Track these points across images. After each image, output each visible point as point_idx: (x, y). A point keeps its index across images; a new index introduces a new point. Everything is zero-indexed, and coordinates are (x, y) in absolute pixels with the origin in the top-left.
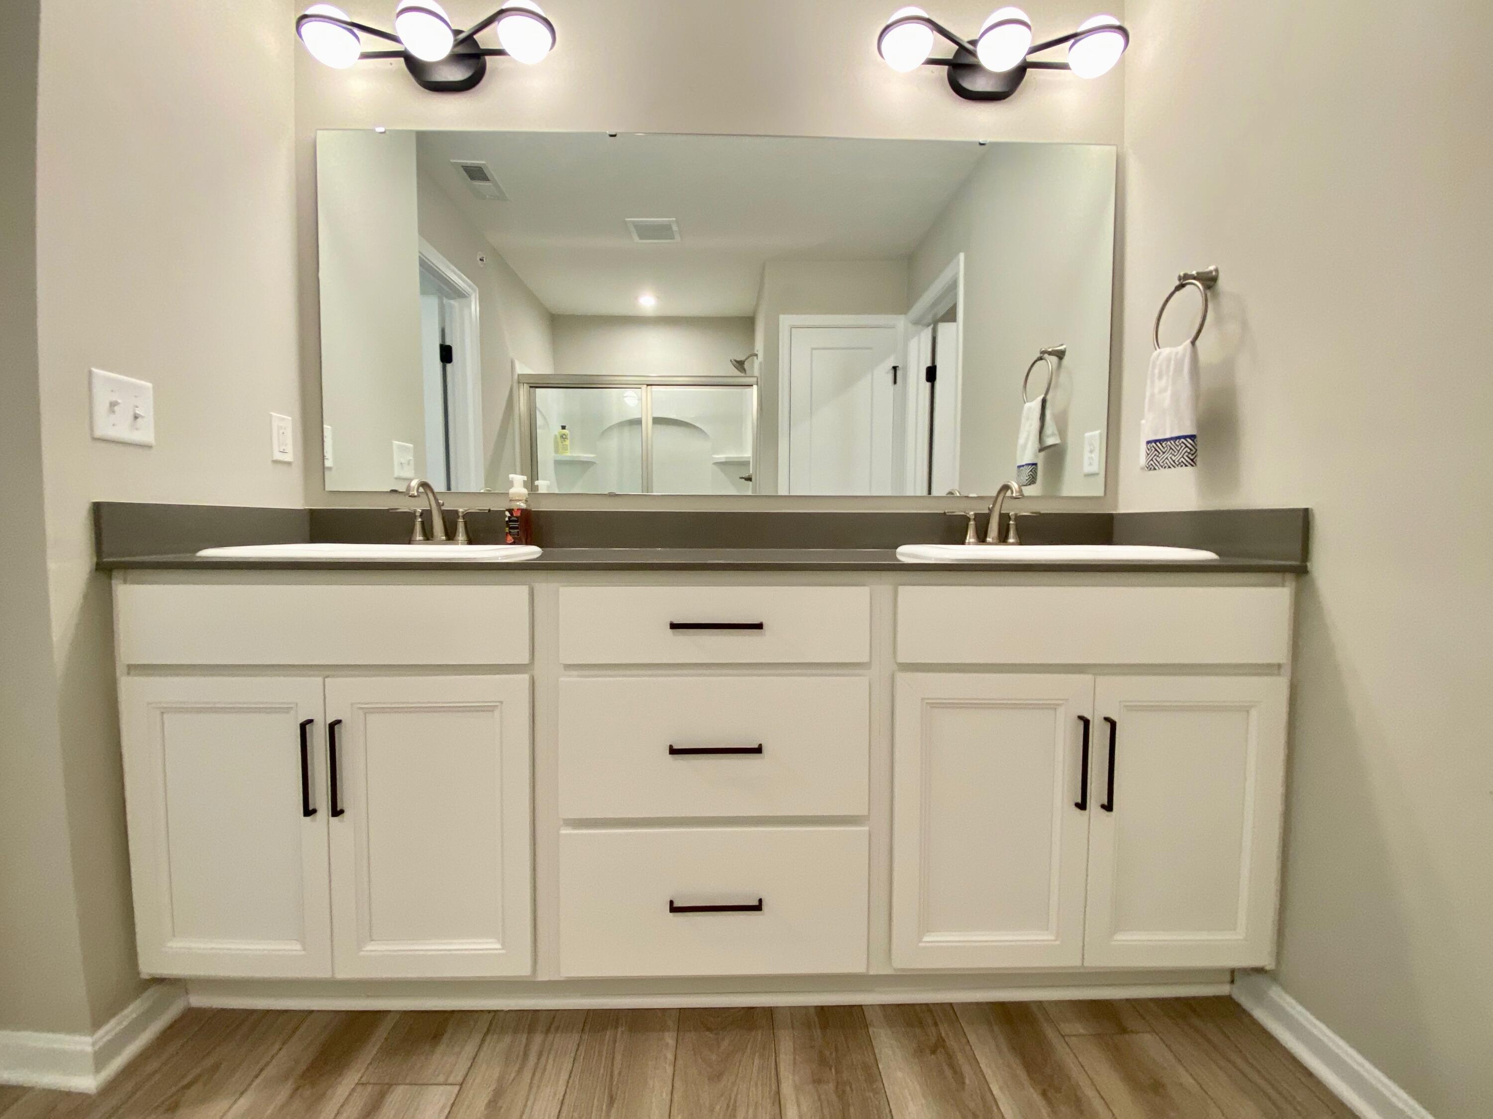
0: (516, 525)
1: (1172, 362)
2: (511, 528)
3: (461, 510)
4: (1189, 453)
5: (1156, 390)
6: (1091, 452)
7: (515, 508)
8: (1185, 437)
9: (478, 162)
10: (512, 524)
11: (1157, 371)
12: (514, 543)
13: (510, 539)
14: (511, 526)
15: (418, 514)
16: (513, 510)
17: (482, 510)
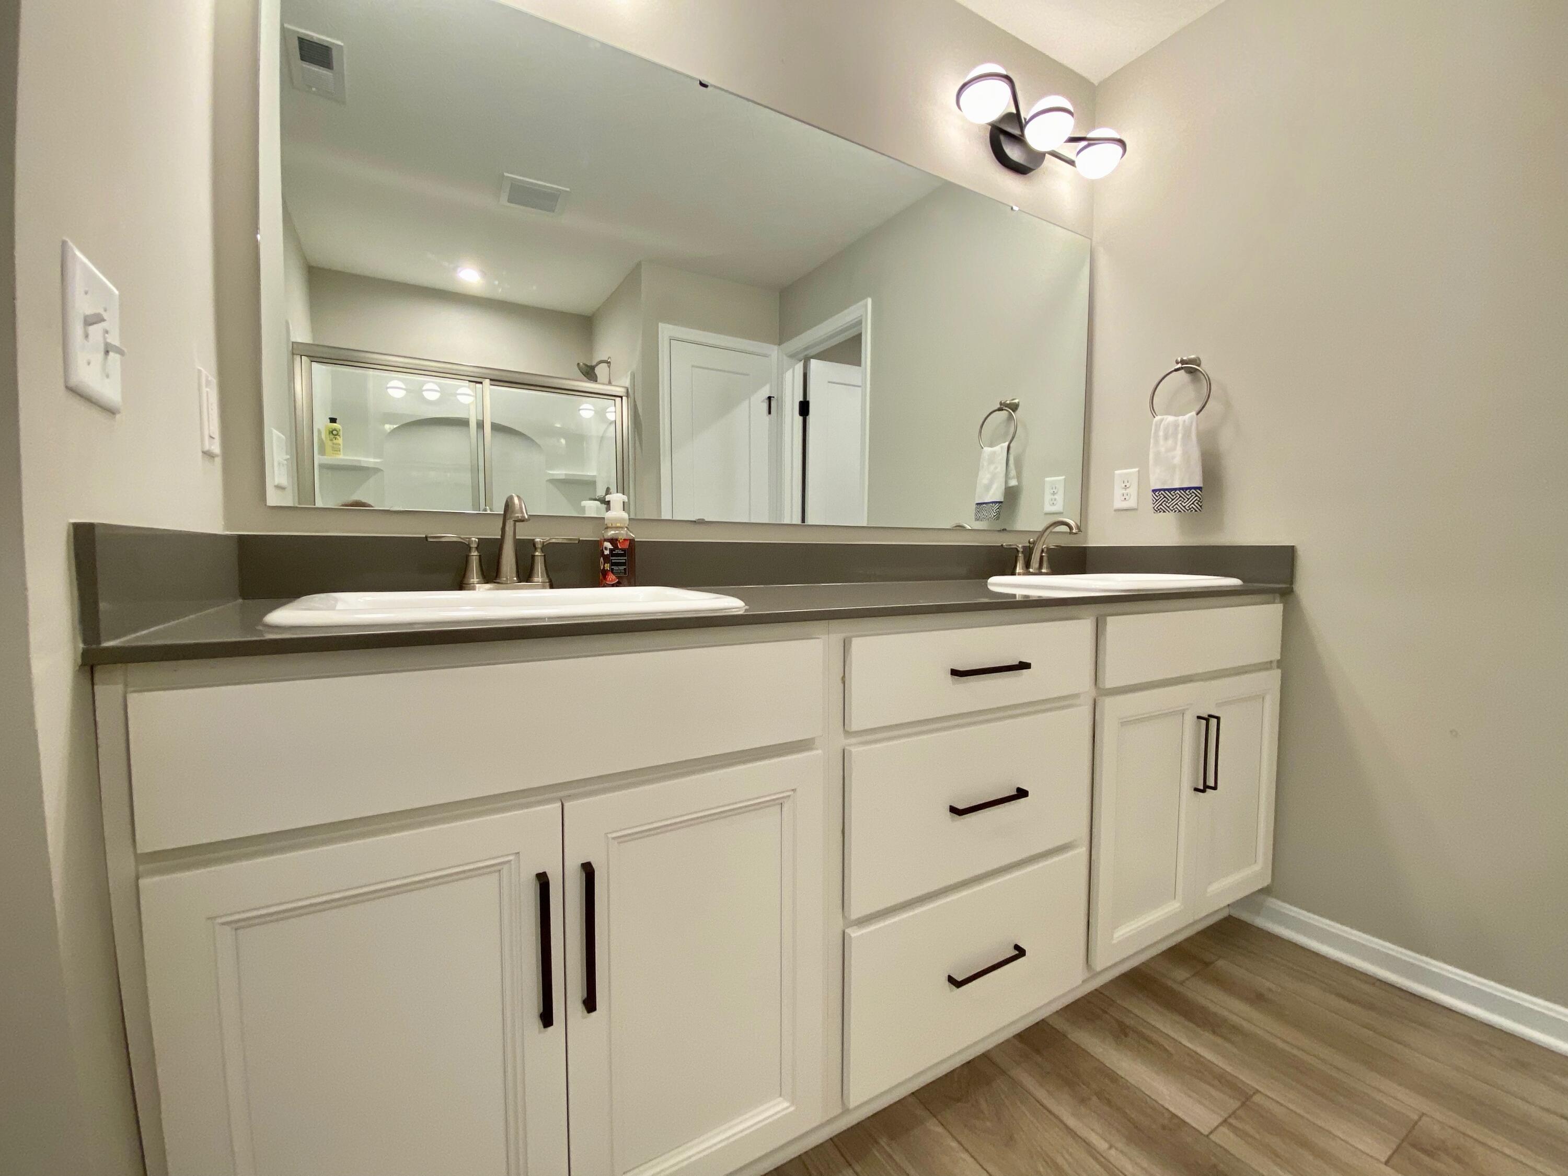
0: (622, 560)
1: (1180, 428)
2: (613, 564)
3: (538, 540)
4: (1199, 501)
5: (1163, 450)
6: (1054, 494)
7: (621, 538)
8: (1195, 488)
9: (329, 39)
10: (615, 559)
11: (1161, 433)
12: (618, 585)
13: (612, 578)
14: (613, 561)
15: (474, 545)
16: (617, 540)
17: (571, 539)
